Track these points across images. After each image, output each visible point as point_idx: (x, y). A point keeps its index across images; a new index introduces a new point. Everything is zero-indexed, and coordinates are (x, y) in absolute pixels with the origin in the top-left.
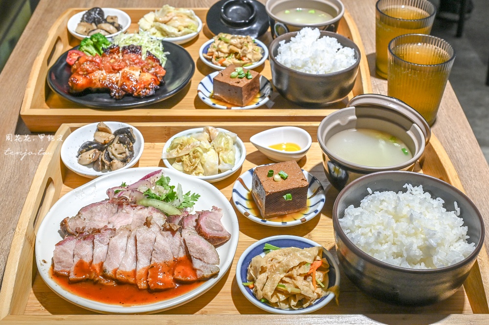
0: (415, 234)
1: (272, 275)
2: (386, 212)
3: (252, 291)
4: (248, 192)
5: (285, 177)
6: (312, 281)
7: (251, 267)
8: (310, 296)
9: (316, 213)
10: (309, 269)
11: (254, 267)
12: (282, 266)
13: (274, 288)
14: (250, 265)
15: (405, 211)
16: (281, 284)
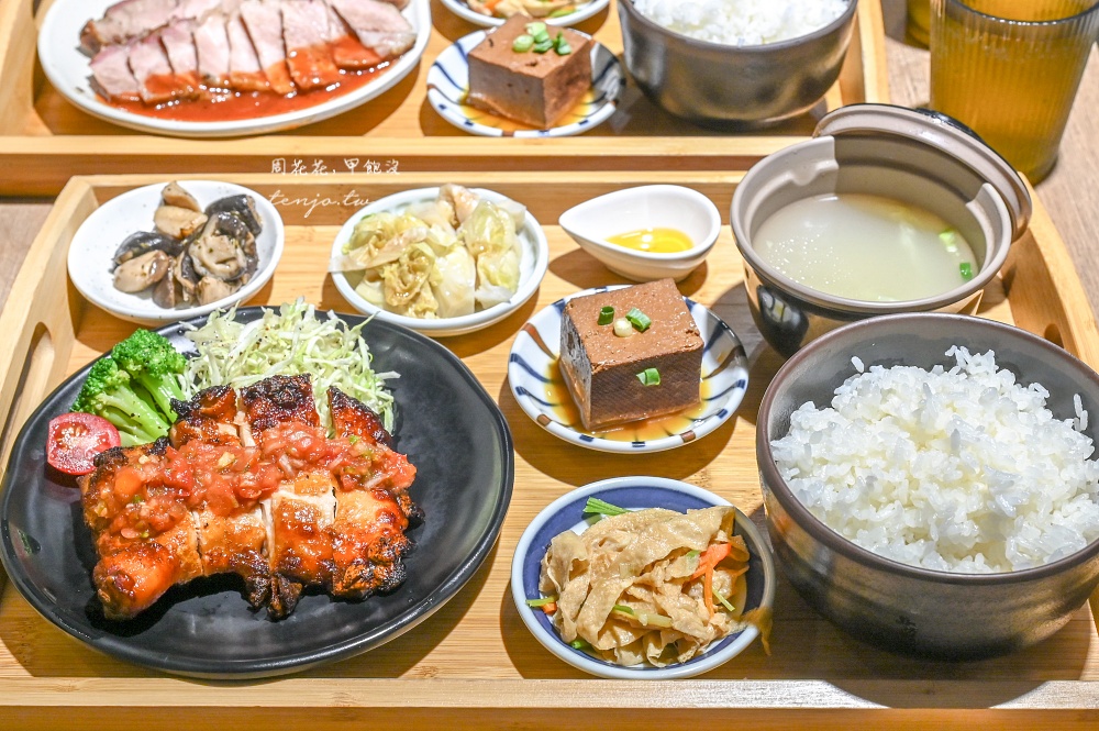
0: (964, 483)
1: (602, 582)
2: (896, 421)
3: (551, 619)
4: (551, 361)
5: (644, 326)
6: (704, 597)
7: (550, 558)
8: (697, 634)
9: (721, 417)
10: (695, 565)
11: (556, 559)
12: (628, 558)
13: (606, 614)
14: (546, 556)
15: (943, 421)
16: (623, 604)
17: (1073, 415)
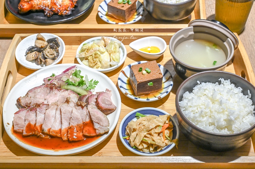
0: (223, 112)
1: (140, 133)
2: (207, 97)
3: (128, 141)
4: (128, 79)
5: (149, 72)
6: (163, 136)
7: (128, 127)
8: (161, 145)
9: (167, 93)
10: (161, 129)
11: (129, 128)
12: (146, 128)
13: (141, 141)
14: (127, 126)
15: (218, 97)
16: (145, 138)
17: (248, 94)
